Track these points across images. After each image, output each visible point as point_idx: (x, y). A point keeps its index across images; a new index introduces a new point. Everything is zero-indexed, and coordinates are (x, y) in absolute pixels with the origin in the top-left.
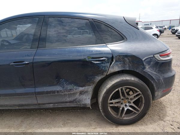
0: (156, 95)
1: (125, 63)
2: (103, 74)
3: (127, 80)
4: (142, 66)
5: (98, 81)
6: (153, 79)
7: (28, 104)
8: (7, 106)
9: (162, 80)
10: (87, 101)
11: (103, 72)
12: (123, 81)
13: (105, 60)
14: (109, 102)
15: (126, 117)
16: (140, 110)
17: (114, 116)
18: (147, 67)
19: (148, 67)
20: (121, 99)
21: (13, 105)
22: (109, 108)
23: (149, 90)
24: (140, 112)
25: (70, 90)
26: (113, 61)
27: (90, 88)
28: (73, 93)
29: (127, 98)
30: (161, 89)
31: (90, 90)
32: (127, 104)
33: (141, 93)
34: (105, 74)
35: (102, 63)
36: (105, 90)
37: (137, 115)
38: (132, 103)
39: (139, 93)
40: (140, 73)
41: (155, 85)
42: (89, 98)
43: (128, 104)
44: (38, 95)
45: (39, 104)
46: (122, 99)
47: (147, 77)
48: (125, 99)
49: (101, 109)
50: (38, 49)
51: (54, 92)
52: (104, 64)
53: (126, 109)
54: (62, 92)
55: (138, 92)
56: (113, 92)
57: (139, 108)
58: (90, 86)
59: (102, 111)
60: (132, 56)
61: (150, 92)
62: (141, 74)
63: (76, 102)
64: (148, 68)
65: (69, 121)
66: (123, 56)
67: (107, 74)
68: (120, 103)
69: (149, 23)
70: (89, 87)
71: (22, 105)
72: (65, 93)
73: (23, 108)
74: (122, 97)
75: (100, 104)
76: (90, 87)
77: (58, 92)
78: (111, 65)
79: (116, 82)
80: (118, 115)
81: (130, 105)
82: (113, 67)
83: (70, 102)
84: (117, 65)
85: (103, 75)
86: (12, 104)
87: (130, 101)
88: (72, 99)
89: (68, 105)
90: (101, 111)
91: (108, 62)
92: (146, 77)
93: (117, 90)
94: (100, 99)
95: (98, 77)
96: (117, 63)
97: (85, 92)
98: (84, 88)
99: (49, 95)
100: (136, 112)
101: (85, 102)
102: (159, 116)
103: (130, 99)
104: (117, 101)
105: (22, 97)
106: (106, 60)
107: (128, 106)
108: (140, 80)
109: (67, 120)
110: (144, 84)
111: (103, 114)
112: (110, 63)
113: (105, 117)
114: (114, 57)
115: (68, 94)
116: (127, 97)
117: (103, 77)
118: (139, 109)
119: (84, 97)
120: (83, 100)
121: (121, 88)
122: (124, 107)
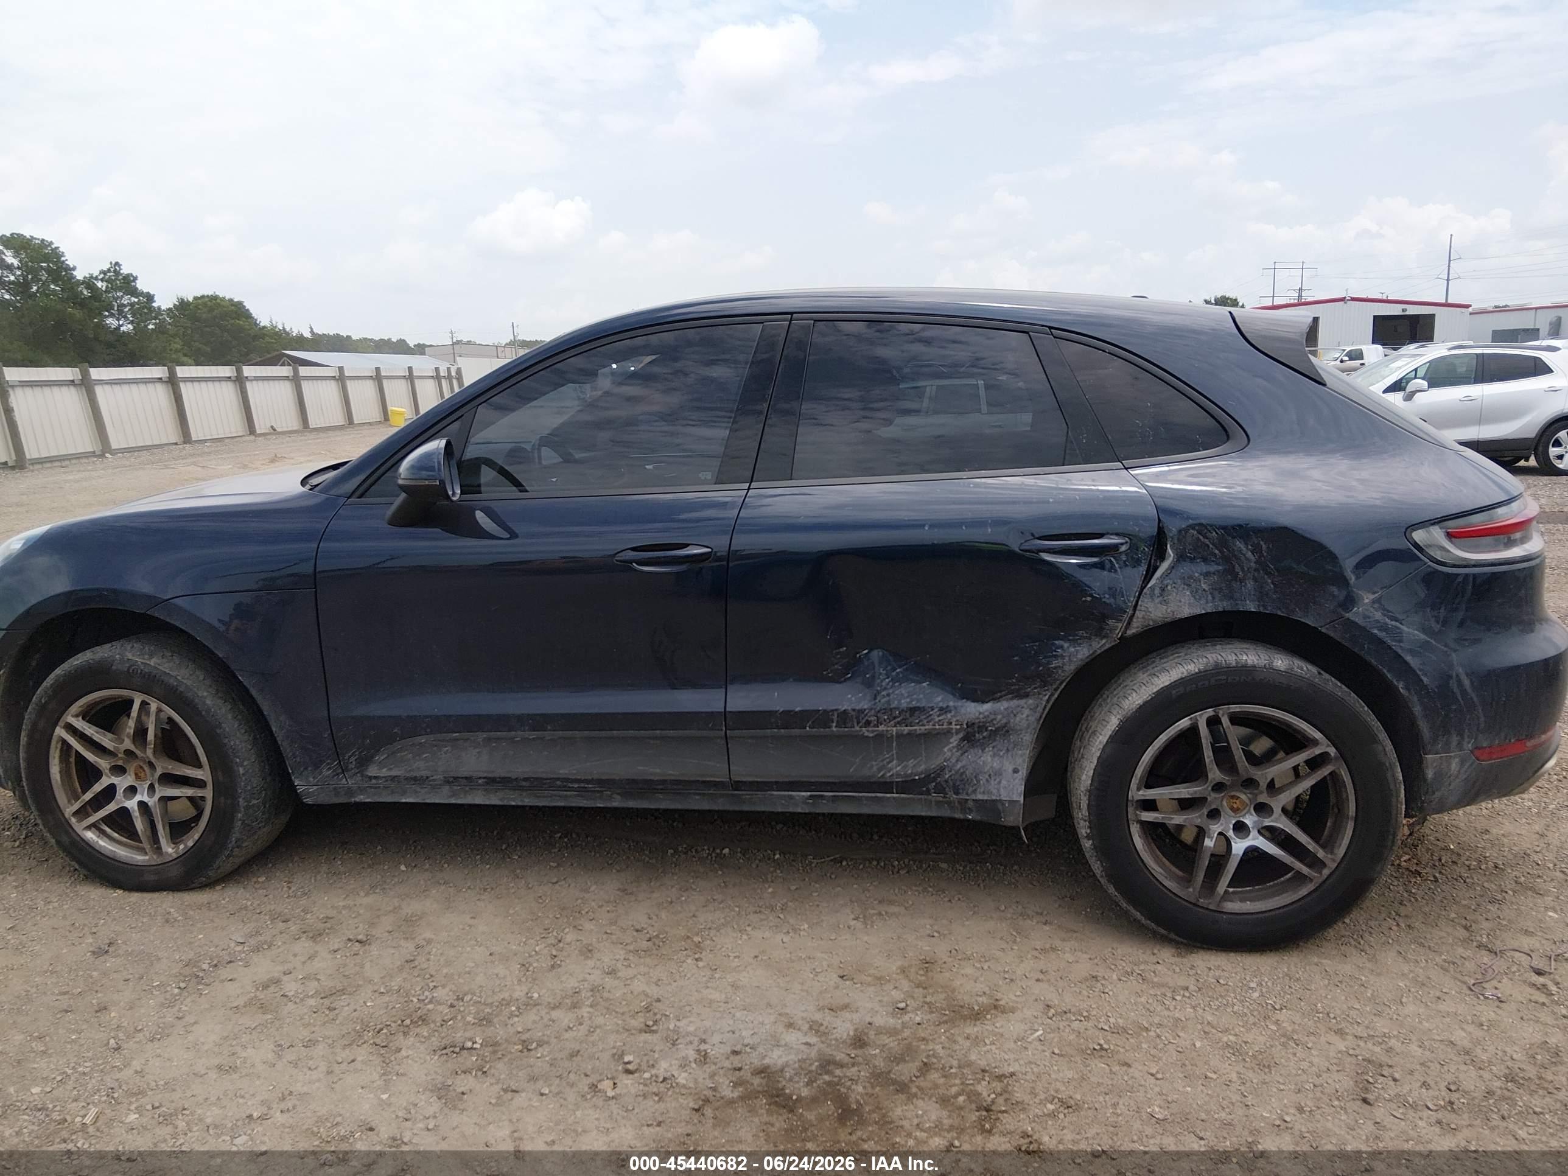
0: (1430, 774)
1: (1237, 569)
2: (1102, 629)
3: (1245, 670)
4: (1334, 590)
5: (1071, 668)
6: (1406, 670)
7: (677, 782)
8: (564, 784)
9: (1467, 682)
10: (1004, 782)
11: (1103, 618)
12: (1218, 670)
13: (1115, 547)
14: (1138, 793)
15: (1242, 900)
16: (1333, 858)
17: (1167, 883)
18: (1367, 598)
19: (1372, 597)
20: (1208, 786)
21: (600, 782)
22: (1135, 829)
23: (1383, 736)
24: (1326, 872)
25: (913, 710)
26: (1162, 556)
27: (1026, 712)
28: (928, 736)
29: (1250, 783)
30: (1461, 734)
31: (1024, 724)
32: (1249, 820)
33: (1332, 751)
34: (1117, 628)
35: (1100, 566)
36: (1113, 722)
37: (1311, 887)
38: (1277, 811)
39: (1317, 751)
40: (1323, 630)
41: (1417, 710)
42: (1016, 771)
43: (1255, 818)
44: (737, 733)
45: (738, 785)
46: (1219, 787)
47: (1368, 658)
48: (1233, 786)
49: (1088, 837)
50: (754, 485)
51: (822, 718)
52: (1112, 568)
53: (1239, 846)
54: (868, 723)
55: (1315, 743)
56: (1163, 738)
57: (1323, 847)
58: (1026, 696)
59: (1095, 847)
60: (1273, 529)
61: (1389, 747)
62: (1332, 634)
63: (939, 789)
64: (1373, 602)
65: (894, 909)
66: (1224, 528)
67: (1130, 632)
68: (1205, 811)
69: (1543, 323)
70: (1015, 702)
71: (645, 787)
72: (881, 728)
73: (645, 805)
74: (1215, 774)
75: (1084, 804)
76: (1022, 702)
77: (844, 717)
78: (1152, 582)
79: (1180, 676)
80: (1188, 881)
81: (1267, 822)
82: (1163, 590)
83: (907, 786)
84: (1188, 581)
85: (1100, 633)
86: (596, 777)
87: (1263, 798)
88: (915, 767)
89: (892, 804)
90: (1087, 844)
91: (1137, 563)
92: (1362, 653)
93: (1184, 723)
94: (1084, 776)
95: (1074, 642)
96: (1185, 568)
97: (994, 734)
98: (987, 707)
99: (796, 732)
100: (1305, 870)
101: (990, 793)
102: (1466, 928)
103: (1263, 785)
104: (1184, 791)
105: (656, 738)
106: (1123, 548)
107: (1254, 833)
108: (1326, 676)
109: (880, 902)
110: (1353, 699)
111: (1097, 867)
112: (1143, 569)
113: (1111, 890)
114: (1169, 534)
115: (899, 736)
116: (1245, 777)
117: (1100, 645)
118: (1321, 854)
119: (987, 759)
120: (983, 779)
121: (1210, 712)
122: (1231, 834)
